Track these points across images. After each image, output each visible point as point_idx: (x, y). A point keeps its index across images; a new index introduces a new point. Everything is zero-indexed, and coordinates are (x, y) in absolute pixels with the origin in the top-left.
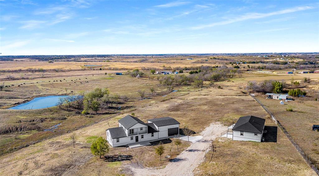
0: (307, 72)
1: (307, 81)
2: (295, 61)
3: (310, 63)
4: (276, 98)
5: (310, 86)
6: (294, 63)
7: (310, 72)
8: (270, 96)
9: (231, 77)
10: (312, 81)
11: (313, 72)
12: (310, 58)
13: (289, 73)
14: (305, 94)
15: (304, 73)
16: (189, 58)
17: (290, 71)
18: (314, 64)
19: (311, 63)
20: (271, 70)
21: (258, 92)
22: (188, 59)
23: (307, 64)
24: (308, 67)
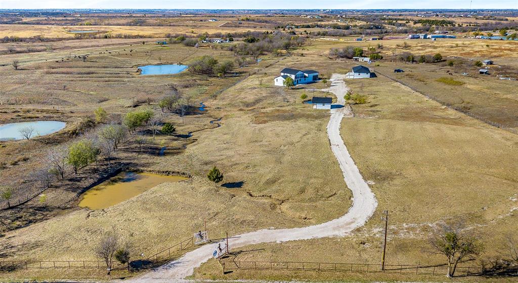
0: (376, 39)
1: (380, 47)
2: (358, 25)
3: (375, 26)
4: (361, 61)
5: (384, 52)
6: (358, 28)
7: (379, 39)
8: (356, 59)
9: (300, 45)
10: (384, 47)
11: (382, 39)
12: (374, 20)
13: (358, 40)
14: (382, 58)
15: (373, 39)
16: (213, 19)
17: (359, 38)
18: (380, 28)
19: (377, 28)
20: (336, 37)
21: (342, 57)
22: (211, 21)
23: (372, 29)
24: (375, 33)
